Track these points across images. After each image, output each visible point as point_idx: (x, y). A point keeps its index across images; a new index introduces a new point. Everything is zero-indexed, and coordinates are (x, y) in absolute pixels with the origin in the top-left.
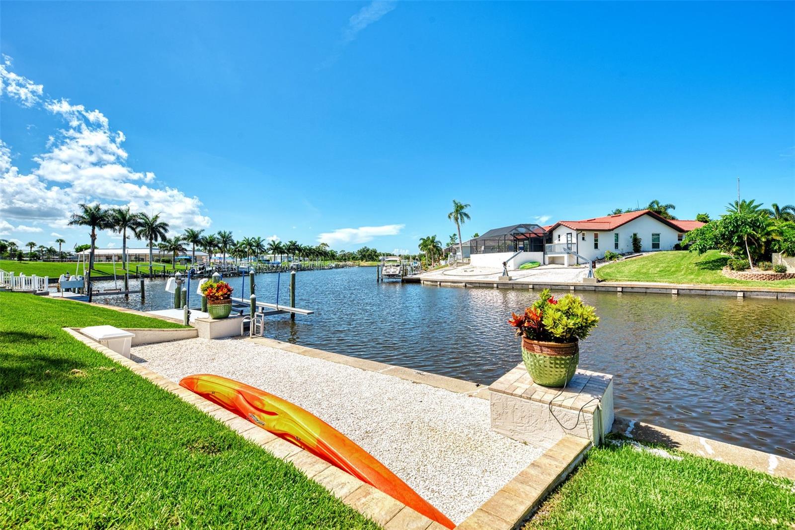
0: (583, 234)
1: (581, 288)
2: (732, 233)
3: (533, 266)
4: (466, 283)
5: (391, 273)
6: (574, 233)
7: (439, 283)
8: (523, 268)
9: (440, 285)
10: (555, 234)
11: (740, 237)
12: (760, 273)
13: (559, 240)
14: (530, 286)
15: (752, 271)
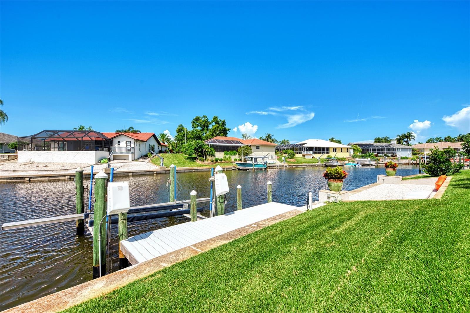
0: (136, 142)
1: (159, 172)
2: (199, 148)
6: (133, 141)
8: (102, 163)
10: (116, 141)
11: (202, 150)
12: (208, 162)
13: (119, 145)
14: (131, 174)
15: (206, 162)
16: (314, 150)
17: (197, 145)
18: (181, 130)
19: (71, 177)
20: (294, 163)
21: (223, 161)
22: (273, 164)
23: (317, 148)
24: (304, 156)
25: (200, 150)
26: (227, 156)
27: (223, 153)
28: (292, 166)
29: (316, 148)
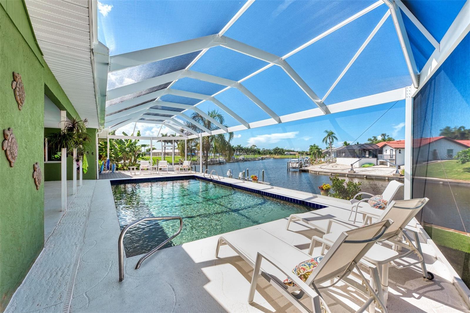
0: (400, 150)
3: (370, 166)
4: (332, 173)
5: (294, 167)
6: (394, 150)
7: (318, 172)
8: (364, 167)
9: (318, 173)
10: (384, 149)
13: (386, 153)
14: (365, 177)
19: (332, 174)
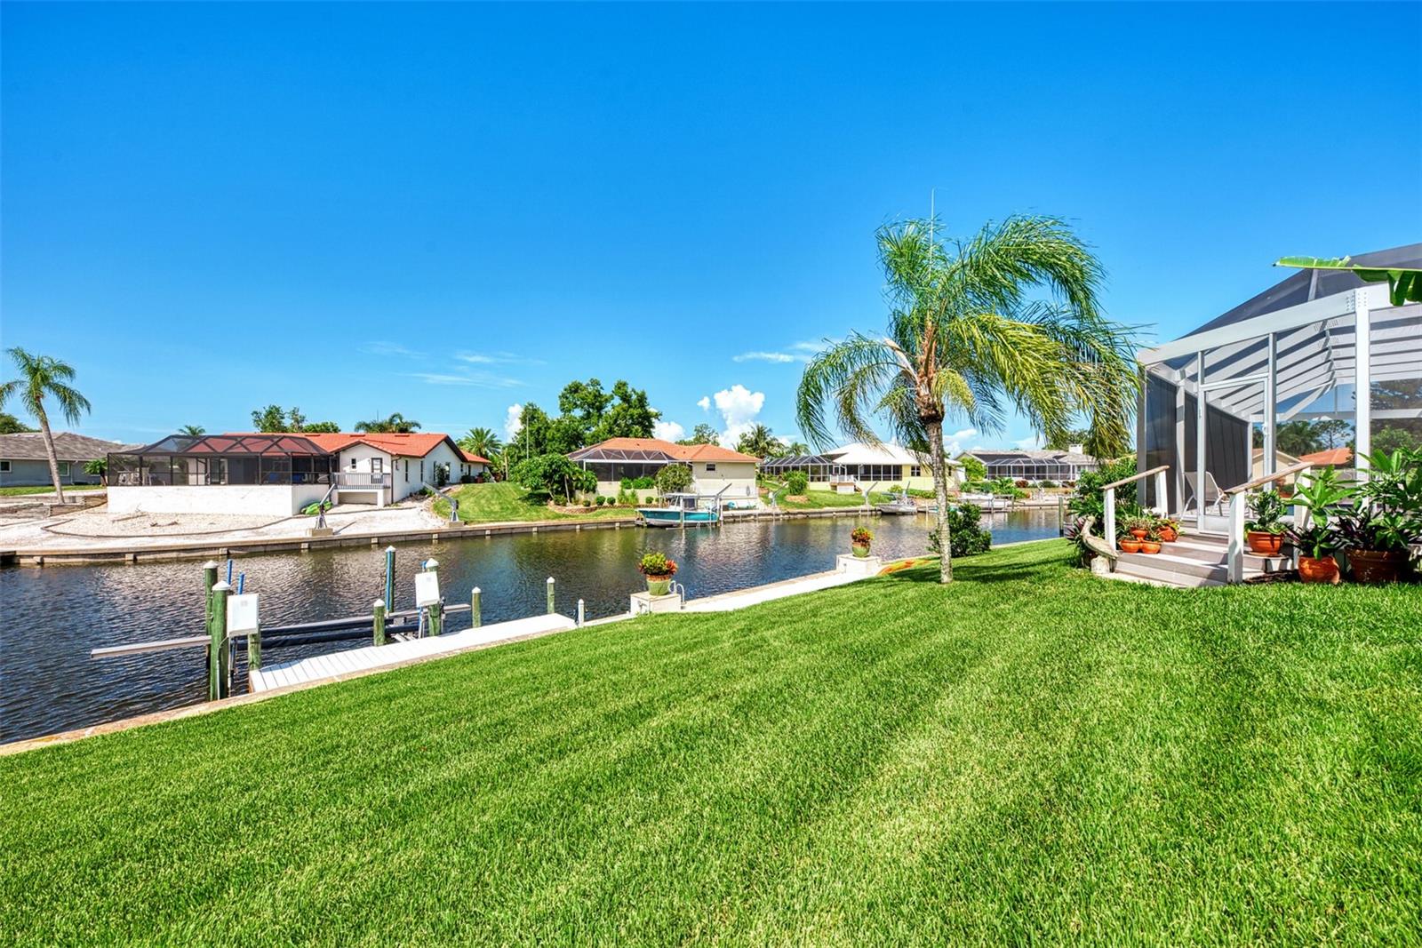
0: (396, 461)
1: (446, 535)
4: (229, 548)
6: (387, 459)
10: (345, 458)
12: (576, 507)
13: (354, 467)
14: (374, 541)
15: (571, 506)
16: (861, 471)
17: (550, 466)
18: (531, 416)
19: (231, 552)
20: (801, 506)
21: (617, 504)
22: (747, 508)
23: (869, 466)
24: (835, 487)
25: (556, 477)
26: (628, 492)
27: (619, 483)
28: (794, 514)
29: (867, 467)
